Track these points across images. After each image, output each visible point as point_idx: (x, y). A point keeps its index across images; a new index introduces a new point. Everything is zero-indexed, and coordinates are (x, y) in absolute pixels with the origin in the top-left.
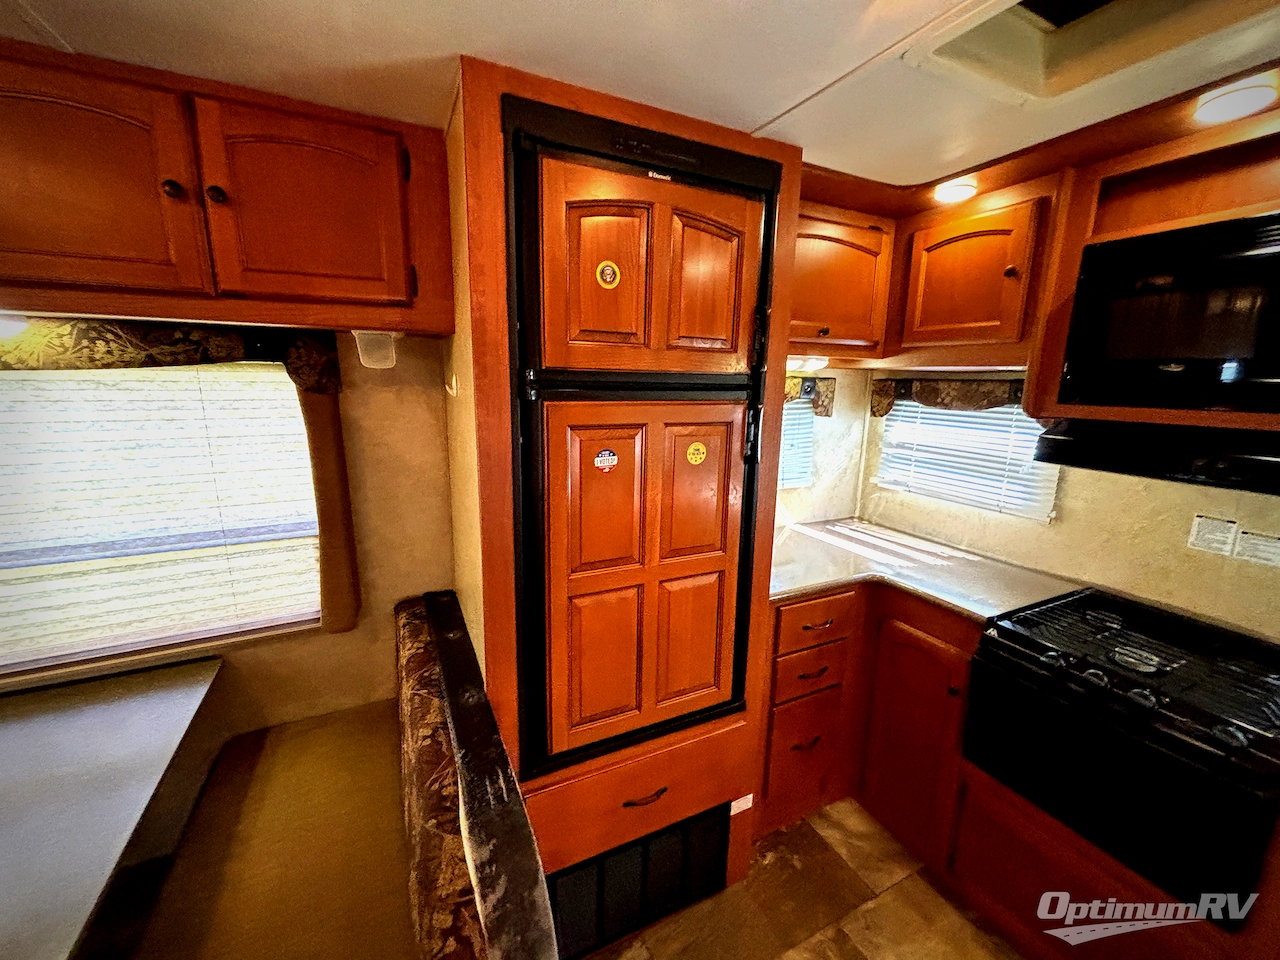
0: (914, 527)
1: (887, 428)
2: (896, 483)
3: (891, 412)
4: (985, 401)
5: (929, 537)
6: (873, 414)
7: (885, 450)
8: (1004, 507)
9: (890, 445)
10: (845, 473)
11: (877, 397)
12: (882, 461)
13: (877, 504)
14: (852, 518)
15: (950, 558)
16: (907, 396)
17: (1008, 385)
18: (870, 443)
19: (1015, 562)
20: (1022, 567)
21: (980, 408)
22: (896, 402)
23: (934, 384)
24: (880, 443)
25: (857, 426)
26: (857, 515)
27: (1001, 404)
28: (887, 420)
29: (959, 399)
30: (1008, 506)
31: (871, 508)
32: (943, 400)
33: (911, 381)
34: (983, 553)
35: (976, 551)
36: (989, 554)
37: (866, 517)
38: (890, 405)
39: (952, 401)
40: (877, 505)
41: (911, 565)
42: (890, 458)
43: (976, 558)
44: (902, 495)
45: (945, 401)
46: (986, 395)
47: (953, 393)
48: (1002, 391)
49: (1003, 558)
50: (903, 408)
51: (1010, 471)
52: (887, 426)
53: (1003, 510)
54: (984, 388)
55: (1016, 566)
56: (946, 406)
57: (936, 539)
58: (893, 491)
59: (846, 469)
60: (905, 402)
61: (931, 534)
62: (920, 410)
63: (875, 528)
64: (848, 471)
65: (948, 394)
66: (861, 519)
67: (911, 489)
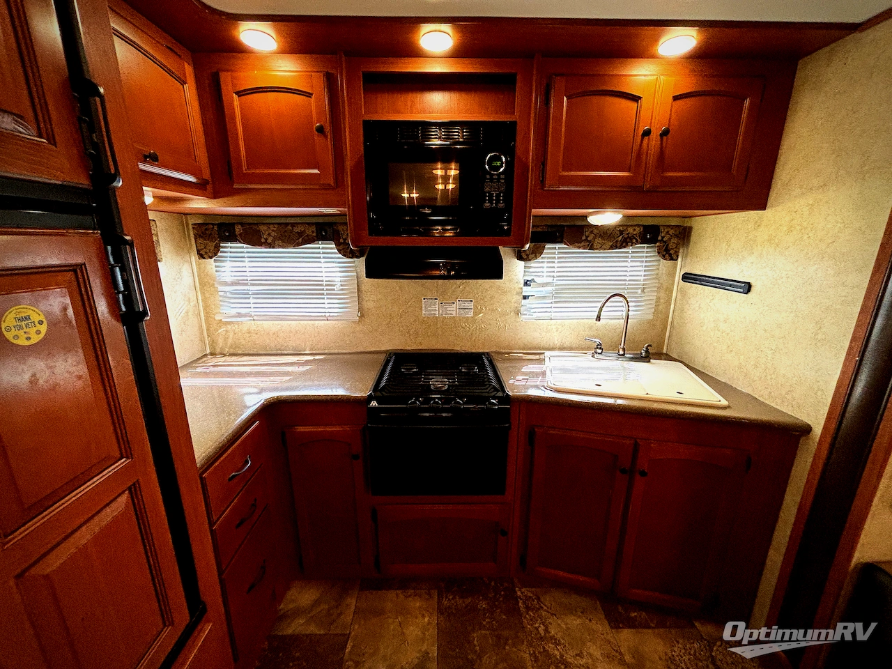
0: (265, 348)
1: (217, 269)
2: (240, 315)
3: (219, 254)
4: (301, 240)
5: (280, 352)
6: (201, 256)
7: (221, 288)
8: (330, 316)
9: (226, 284)
10: (188, 315)
11: (200, 241)
12: (221, 298)
13: (224, 338)
14: (205, 356)
15: (307, 362)
16: (232, 238)
17: (314, 226)
18: (203, 284)
19: (344, 351)
20: (350, 354)
21: (298, 245)
22: (221, 245)
23: (254, 227)
24: (215, 283)
25: (186, 270)
26: (208, 352)
27: (311, 241)
28: (215, 261)
29: (280, 239)
30: (331, 314)
31: (221, 342)
32: (266, 239)
33: (233, 225)
34: (322, 352)
35: (318, 352)
36: (326, 351)
37: (218, 351)
38: (217, 248)
39: (274, 241)
40: (226, 339)
41: (288, 378)
42: (228, 295)
43: (321, 357)
44: (247, 324)
45: (269, 241)
46: (300, 234)
47: (273, 234)
48: (311, 231)
49: (336, 351)
50: (229, 250)
51: (327, 290)
52: (216, 267)
53: (329, 318)
54: (297, 230)
55: (345, 354)
56: (271, 246)
57: (286, 352)
58: (238, 323)
59: (187, 312)
60: (229, 244)
61: (280, 350)
62: (245, 250)
63: (228, 358)
64: (190, 314)
65: (269, 234)
66: (213, 354)
67: (255, 318)
